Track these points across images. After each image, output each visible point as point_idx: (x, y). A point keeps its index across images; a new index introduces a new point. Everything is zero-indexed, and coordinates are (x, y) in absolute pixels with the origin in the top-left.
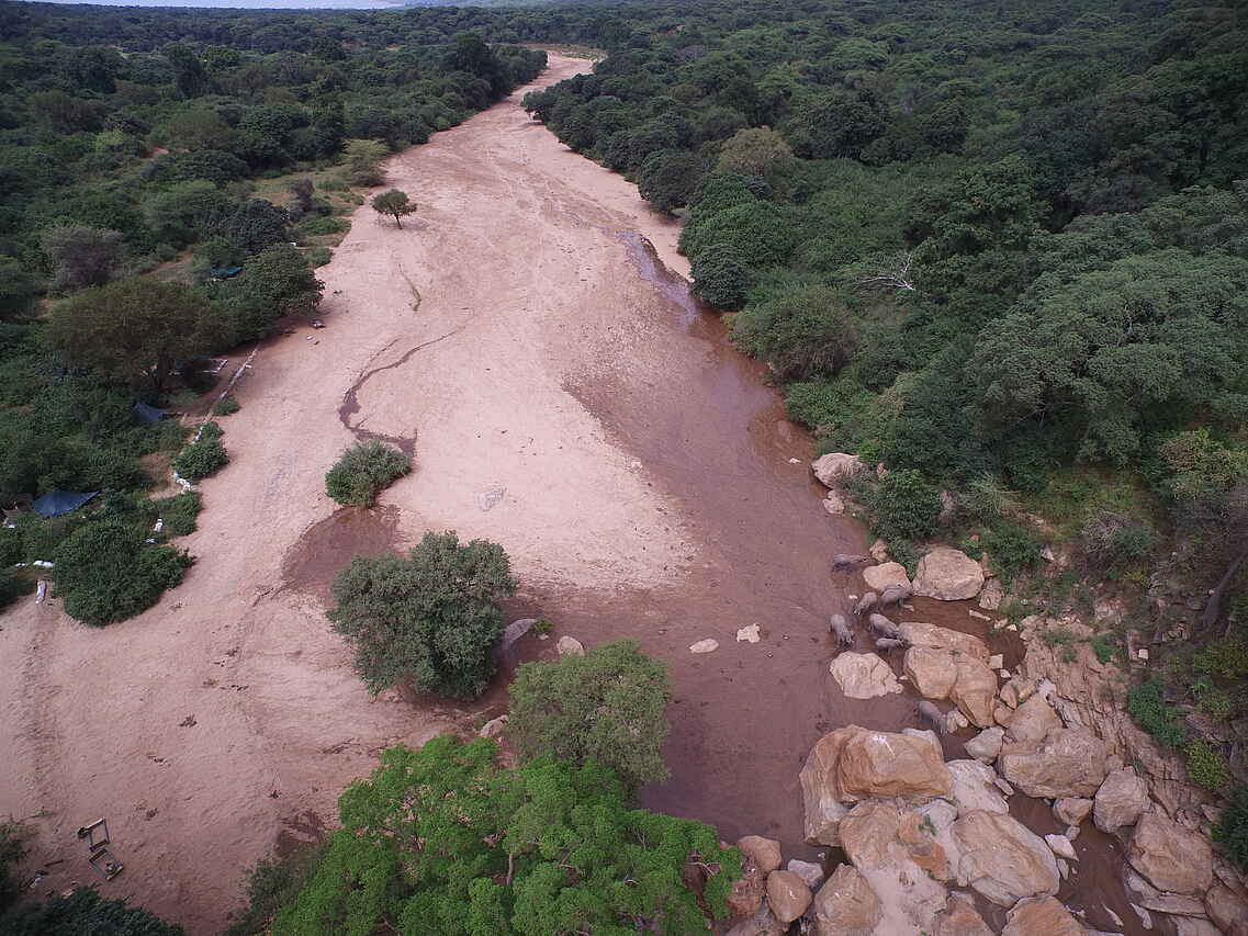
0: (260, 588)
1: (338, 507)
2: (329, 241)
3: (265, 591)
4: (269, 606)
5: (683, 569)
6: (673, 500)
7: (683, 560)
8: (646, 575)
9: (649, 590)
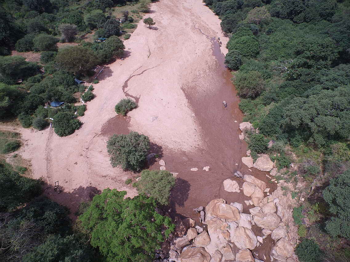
0: (96, 133)
1: (117, 114)
2: (130, 31)
3: (96, 134)
4: (97, 138)
5: (196, 147)
6: (200, 127)
7: (197, 145)
8: (186, 148)
9: (186, 152)
